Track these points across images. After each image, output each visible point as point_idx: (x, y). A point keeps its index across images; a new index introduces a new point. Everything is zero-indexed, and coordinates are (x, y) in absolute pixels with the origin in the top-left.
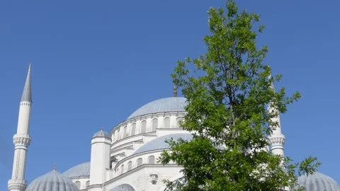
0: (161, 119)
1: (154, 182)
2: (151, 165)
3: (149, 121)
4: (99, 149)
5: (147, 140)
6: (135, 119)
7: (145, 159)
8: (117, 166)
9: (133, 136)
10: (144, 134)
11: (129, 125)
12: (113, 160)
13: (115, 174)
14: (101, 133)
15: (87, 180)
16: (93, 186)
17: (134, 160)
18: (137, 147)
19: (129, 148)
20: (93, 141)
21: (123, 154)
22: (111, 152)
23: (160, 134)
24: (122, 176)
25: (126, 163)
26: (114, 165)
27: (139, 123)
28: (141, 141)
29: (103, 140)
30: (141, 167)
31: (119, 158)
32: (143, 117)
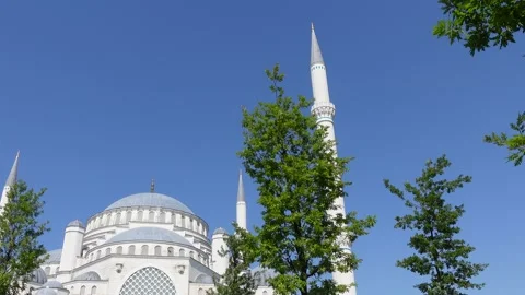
0: (135, 213)
1: (119, 271)
2: (119, 255)
3: (124, 213)
4: (72, 237)
5: (119, 231)
6: (110, 211)
7: (114, 249)
8: (87, 255)
9: (107, 227)
10: (117, 225)
11: (105, 216)
12: (85, 248)
13: (85, 262)
14: (76, 222)
15: (56, 266)
16: (62, 273)
17: (104, 250)
18: (109, 237)
19: (100, 238)
20: (67, 229)
21: (94, 243)
22: (84, 240)
23: (132, 226)
24: (91, 264)
25: (95, 252)
26: (85, 253)
27: (114, 214)
28: (113, 232)
29: (77, 229)
30: (109, 256)
31: (91, 247)
32: (118, 210)
